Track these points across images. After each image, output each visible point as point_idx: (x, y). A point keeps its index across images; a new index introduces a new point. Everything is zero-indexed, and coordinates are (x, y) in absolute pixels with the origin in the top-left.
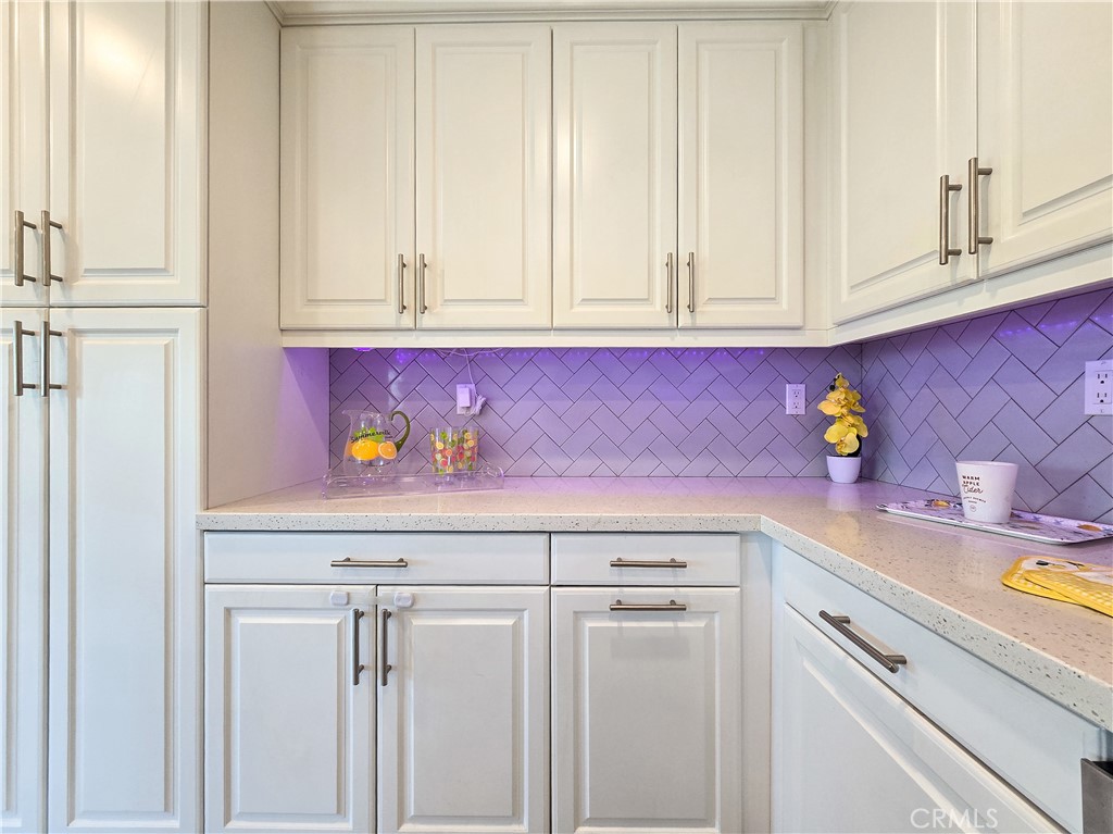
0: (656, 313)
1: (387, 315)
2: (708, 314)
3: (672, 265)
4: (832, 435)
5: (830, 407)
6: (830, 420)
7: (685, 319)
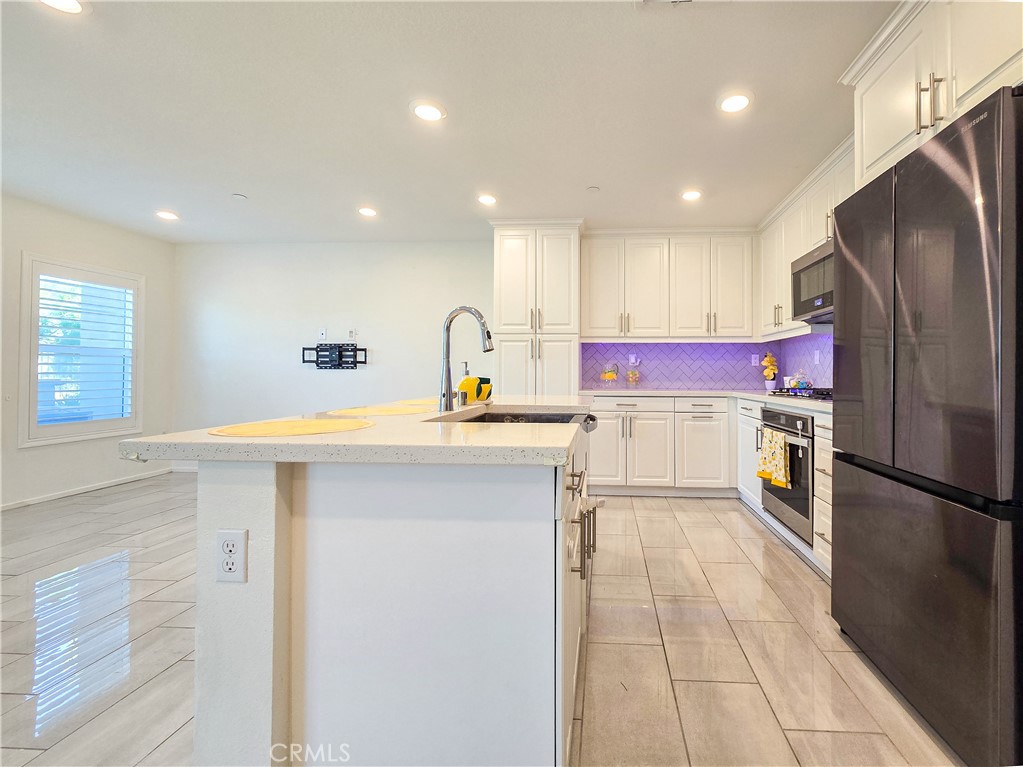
0: (703, 332)
1: (616, 332)
2: (721, 332)
3: (709, 316)
4: (766, 373)
5: (764, 363)
6: (766, 368)
7: (713, 334)
